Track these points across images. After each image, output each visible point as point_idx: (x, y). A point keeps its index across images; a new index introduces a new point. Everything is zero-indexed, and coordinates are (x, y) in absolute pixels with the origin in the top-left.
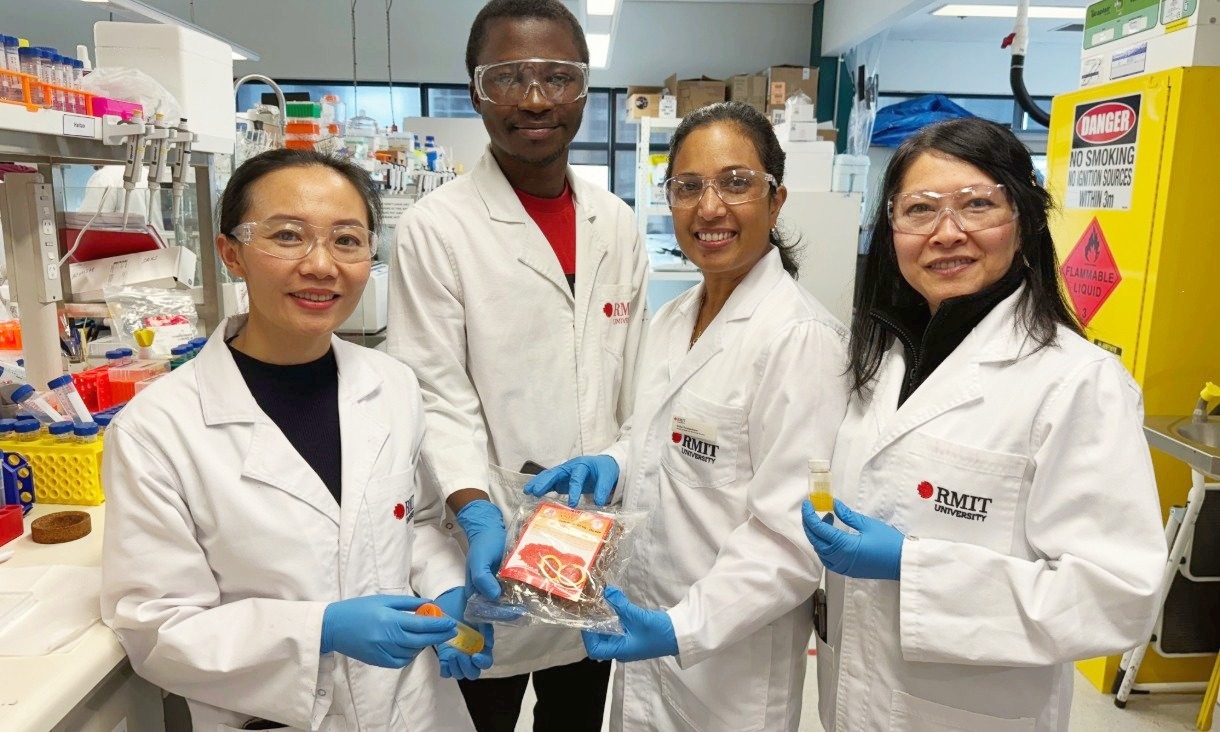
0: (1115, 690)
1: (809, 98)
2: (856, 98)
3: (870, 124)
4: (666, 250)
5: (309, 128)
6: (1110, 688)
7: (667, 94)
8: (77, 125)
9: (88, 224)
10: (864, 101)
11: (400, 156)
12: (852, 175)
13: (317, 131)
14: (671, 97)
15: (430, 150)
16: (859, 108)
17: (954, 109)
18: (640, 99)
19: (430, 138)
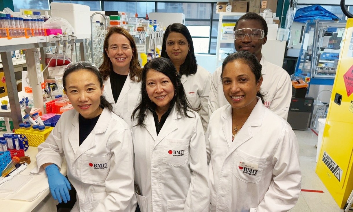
0: (344, 209)
1: (271, 10)
2: (290, 6)
3: (294, 15)
4: (225, 53)
5: (116, 23)
6: (343, 207)
7: (229, 5)
8: (41, 39)
9: (53, 57)
10: (292, 8)
11: (145, 29)
12: (284, 35)
13: (119, 24)
14: (230, 6)
15: (155, 24)
16: (290, 9)
17: (323, 10)
18: (220, 6)
19: (155, 21)
